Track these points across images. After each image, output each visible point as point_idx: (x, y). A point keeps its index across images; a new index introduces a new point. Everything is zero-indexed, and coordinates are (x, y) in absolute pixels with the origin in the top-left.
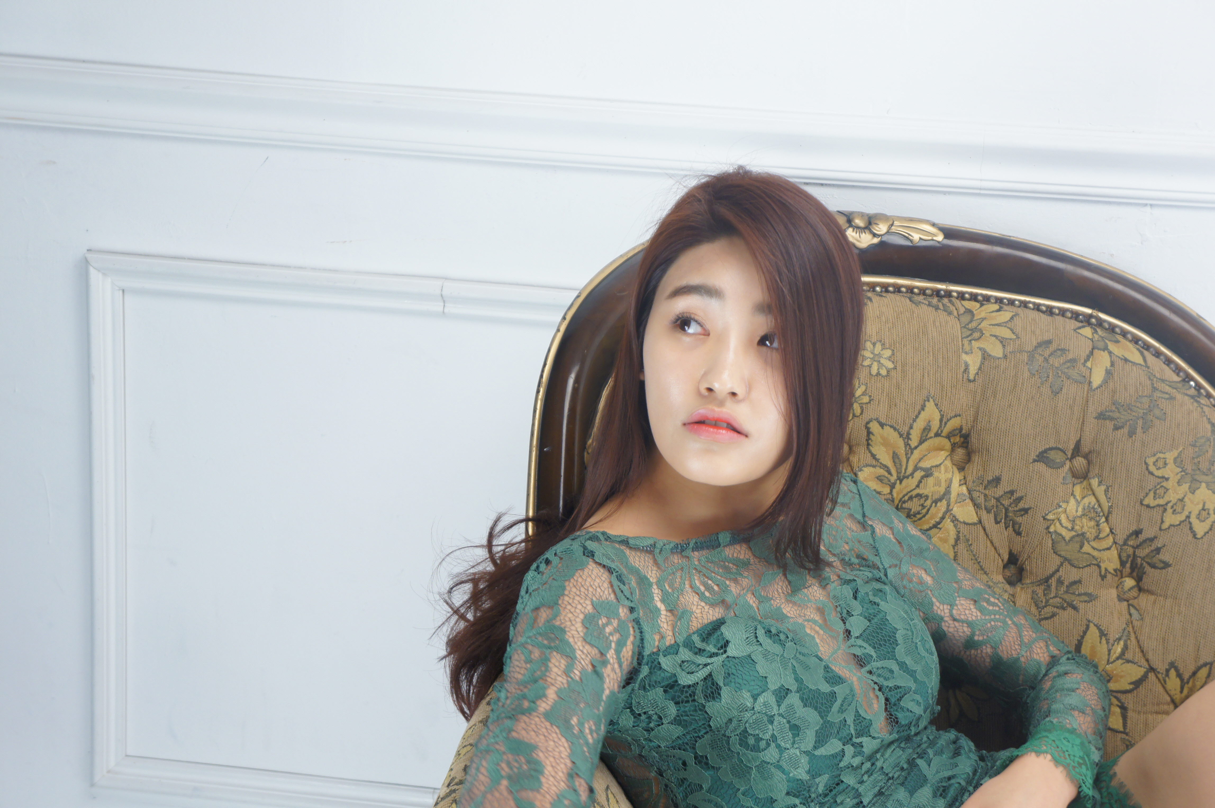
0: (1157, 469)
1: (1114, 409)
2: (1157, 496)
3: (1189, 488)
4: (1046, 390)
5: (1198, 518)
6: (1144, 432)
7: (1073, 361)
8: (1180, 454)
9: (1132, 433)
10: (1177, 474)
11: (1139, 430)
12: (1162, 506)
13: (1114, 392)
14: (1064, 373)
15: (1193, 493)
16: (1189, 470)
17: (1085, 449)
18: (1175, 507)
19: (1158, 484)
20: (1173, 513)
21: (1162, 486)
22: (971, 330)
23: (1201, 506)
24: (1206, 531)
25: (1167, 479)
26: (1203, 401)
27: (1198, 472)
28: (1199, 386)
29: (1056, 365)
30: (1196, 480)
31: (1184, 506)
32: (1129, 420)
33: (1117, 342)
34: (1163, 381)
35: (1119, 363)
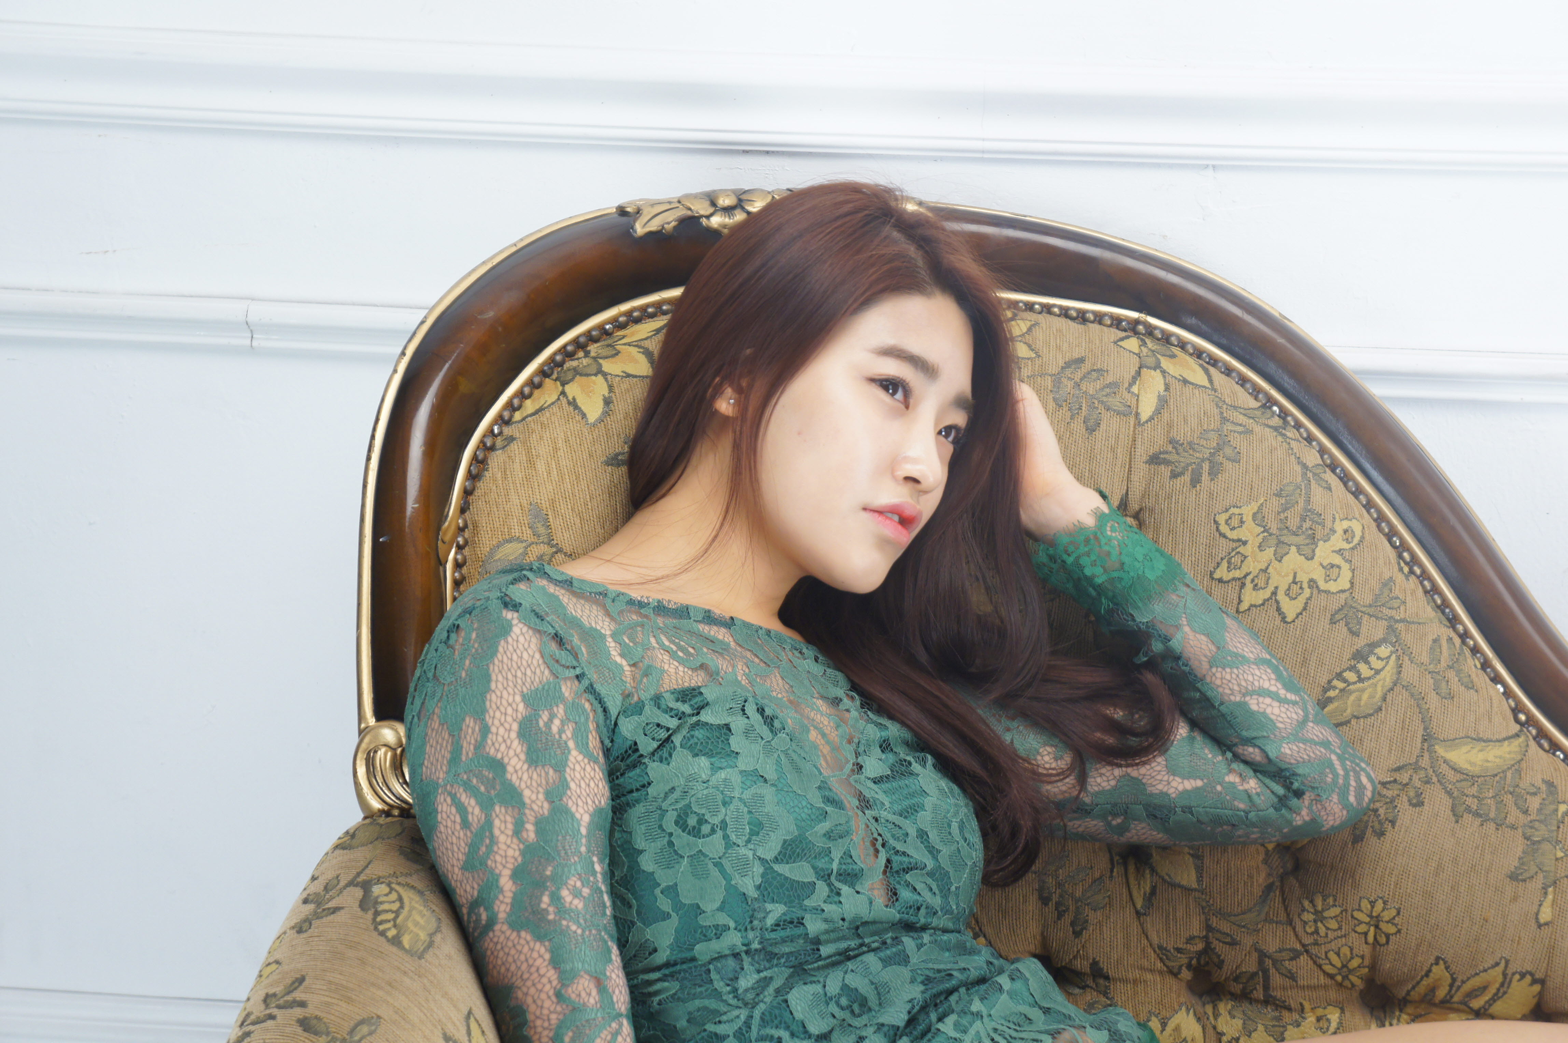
0: (1231, 529)
1: (1170, 449)
2: (1232, 567)
3: (1274, 555)
4: (1078, 426)
5: (1288, 595)
6: (1212, 480)
7: (1114, 386)
8: (1260, 508)
9: (1195, 481)
10: (1258, 535)
11: (1205, 477)
12: (1239, 579)
13: (1170, 426)
14: (1102, 402)
15: (1280, 561)
16: (1274, 530)
17: (1134, 506)
18: (1256, 581)
19: (1233, 550)
20: (1254, 589)
21: (1239, 553)
23: (1291, 578)
24: (1299, 611)
25: (1245, 543)
26: (1291, 433)
27: (1285, 531)
28: (1284, 414)
29: (1091, 393)
30: (1283, 543)
31: (1269, 578)
32: (1191, 464)
33: (1173, 356)
34: (1235, 408)
35: (1176, 386)
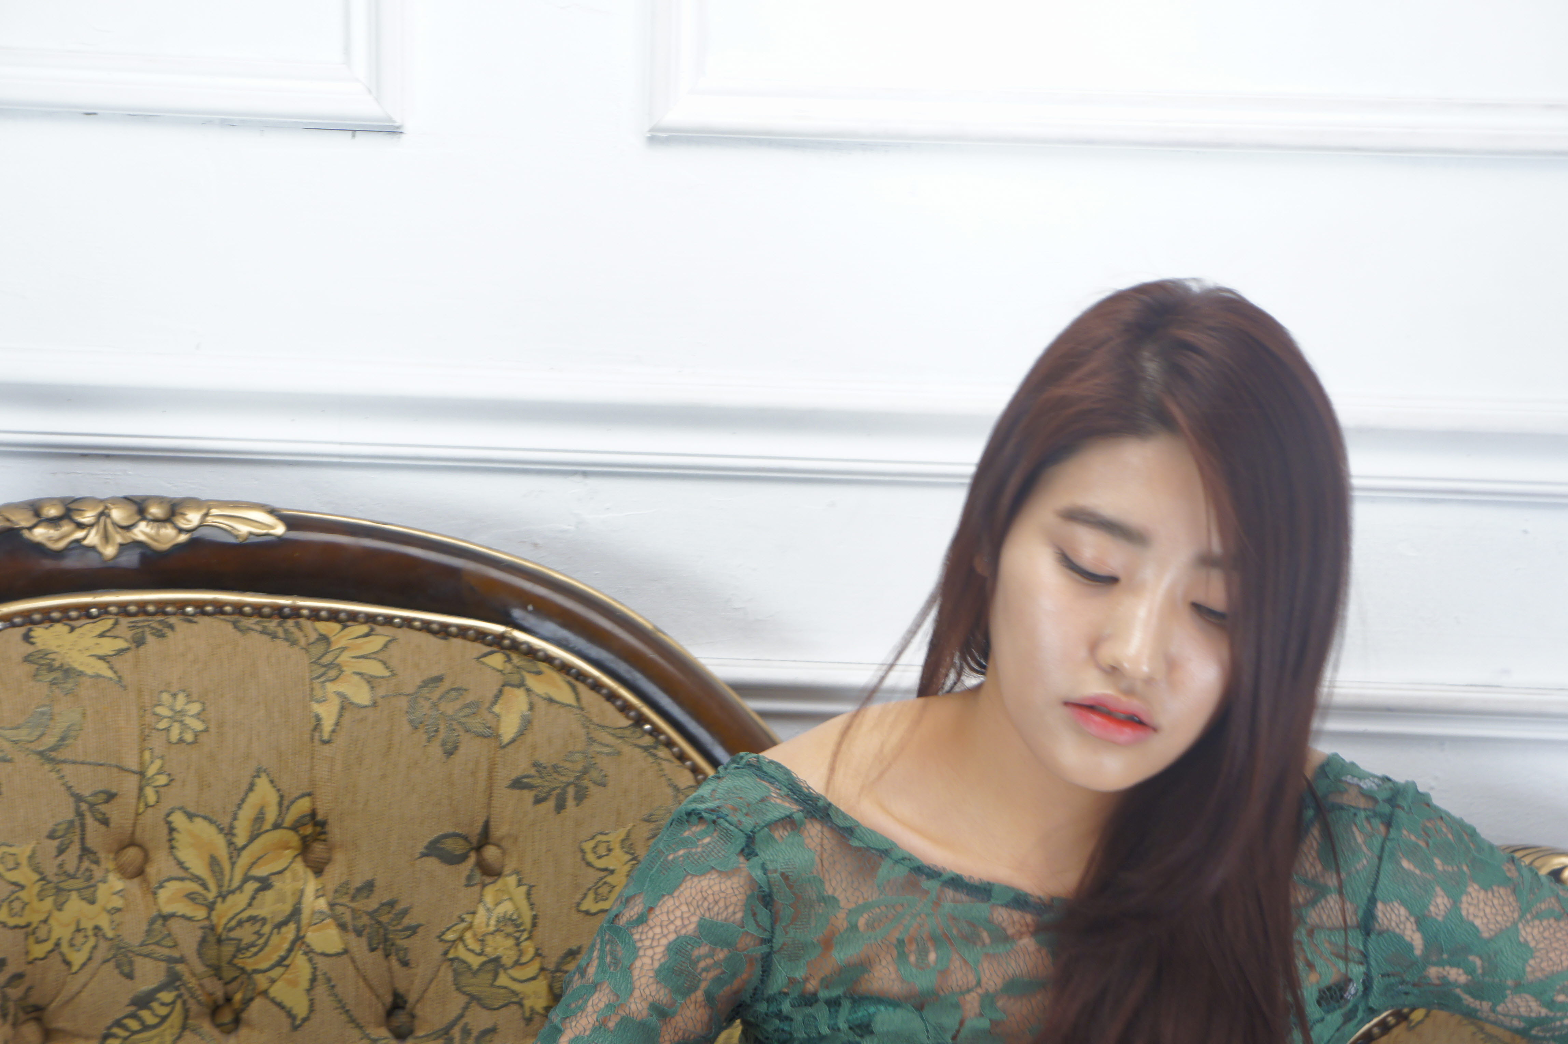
0: (598, 858)
1: (534, 772)
2: (600, 898)
4: (436, 750)
6: (577, 805)
7: (474, 707)
8: (628, 834)
9: (560, 806)
11: (570, 803)
13: (534, 747)
14: (460, 723)
17: (496, 834)
19: (600, 879)
21: (605, 883)
22: (325, 666)
25: (612, 872)
26: (662, 753)
29: (450, 713)
32: (554, 789)
33: (539, 673)
34: (604, 727)
35: (541, 705)
